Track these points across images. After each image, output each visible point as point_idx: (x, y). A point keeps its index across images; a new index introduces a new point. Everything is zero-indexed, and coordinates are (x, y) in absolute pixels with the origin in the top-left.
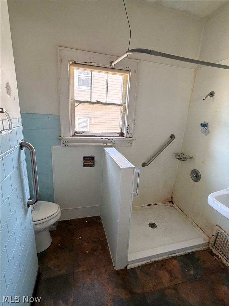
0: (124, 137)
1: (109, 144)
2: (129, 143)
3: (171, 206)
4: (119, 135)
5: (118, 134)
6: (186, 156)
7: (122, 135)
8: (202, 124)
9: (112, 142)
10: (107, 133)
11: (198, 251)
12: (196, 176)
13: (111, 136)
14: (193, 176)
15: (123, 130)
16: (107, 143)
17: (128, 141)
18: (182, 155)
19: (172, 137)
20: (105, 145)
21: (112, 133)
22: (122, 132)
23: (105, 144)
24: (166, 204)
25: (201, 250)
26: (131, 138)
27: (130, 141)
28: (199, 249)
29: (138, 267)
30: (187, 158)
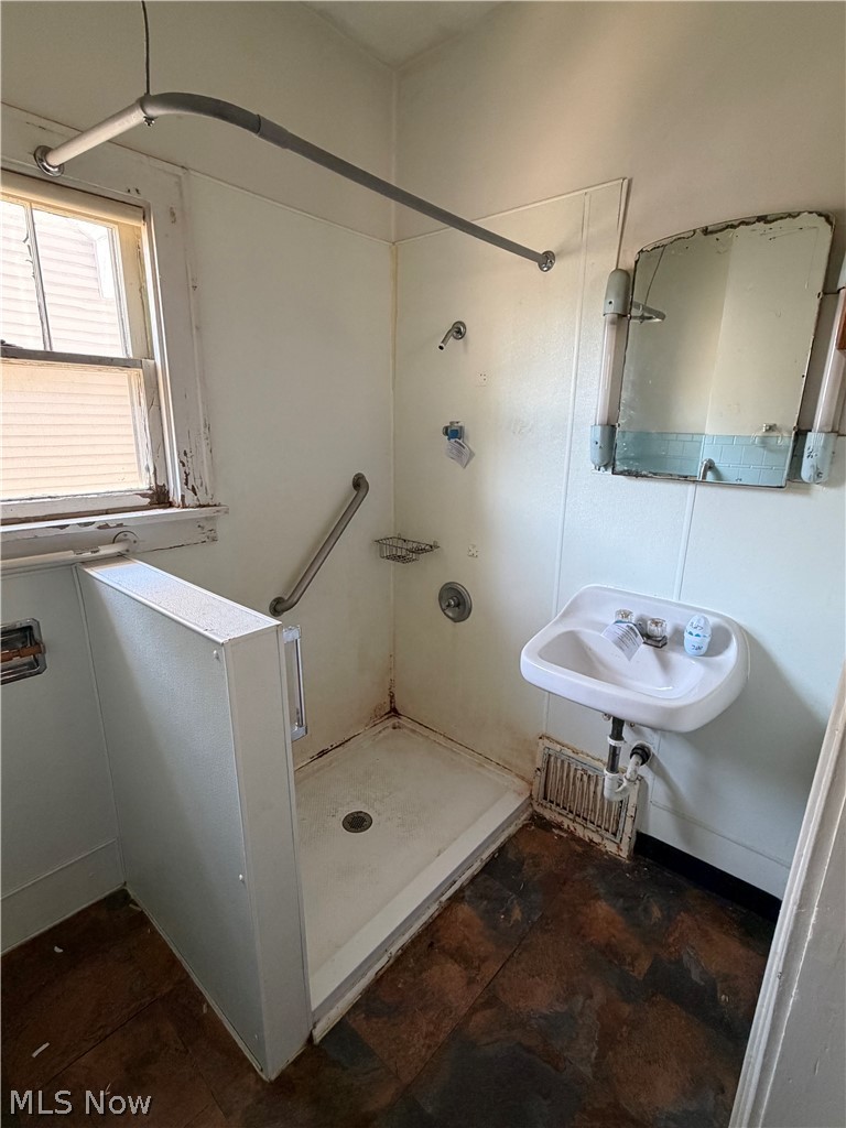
0: (171, 505)
1: (105, 551)
2: (203, 528)
3: (394, 728)
4: (148, 500)
5: (144, 495)
6: (415, 545)
7: (160, 497)
8: (447, 428)
9: (118, 535)
10: (84, 498)
11: (511, 839)
12: (456, 602)
13: (107, 512)
14: (449, 605)
15: (164, 477)
16: (93, 545)
17: (196, 520)
18: (400, 544)
19: (359, 483)
20: (88, 555)
21: (108, 496)
22: (157, 486)
23: (87, 550)
24: (379, 728)
25: (517, 828)
26: (204, 506)
27: (206, 518)
28: (512, 830)
29: (356, 1007)
30: (419, 551)
